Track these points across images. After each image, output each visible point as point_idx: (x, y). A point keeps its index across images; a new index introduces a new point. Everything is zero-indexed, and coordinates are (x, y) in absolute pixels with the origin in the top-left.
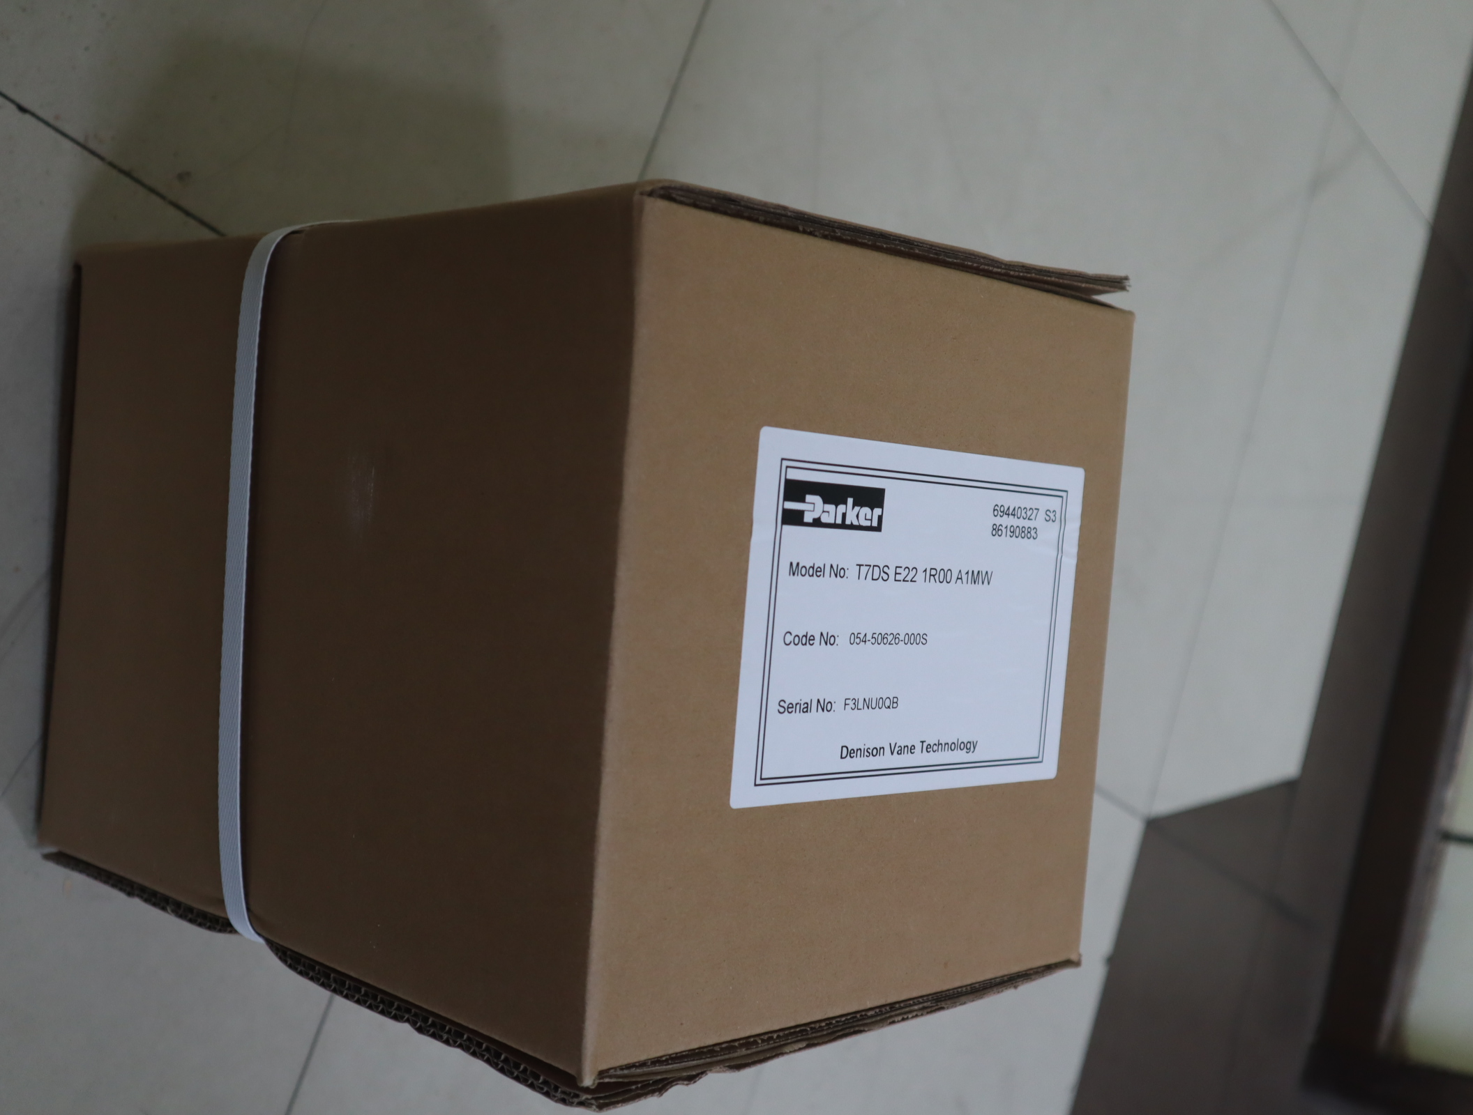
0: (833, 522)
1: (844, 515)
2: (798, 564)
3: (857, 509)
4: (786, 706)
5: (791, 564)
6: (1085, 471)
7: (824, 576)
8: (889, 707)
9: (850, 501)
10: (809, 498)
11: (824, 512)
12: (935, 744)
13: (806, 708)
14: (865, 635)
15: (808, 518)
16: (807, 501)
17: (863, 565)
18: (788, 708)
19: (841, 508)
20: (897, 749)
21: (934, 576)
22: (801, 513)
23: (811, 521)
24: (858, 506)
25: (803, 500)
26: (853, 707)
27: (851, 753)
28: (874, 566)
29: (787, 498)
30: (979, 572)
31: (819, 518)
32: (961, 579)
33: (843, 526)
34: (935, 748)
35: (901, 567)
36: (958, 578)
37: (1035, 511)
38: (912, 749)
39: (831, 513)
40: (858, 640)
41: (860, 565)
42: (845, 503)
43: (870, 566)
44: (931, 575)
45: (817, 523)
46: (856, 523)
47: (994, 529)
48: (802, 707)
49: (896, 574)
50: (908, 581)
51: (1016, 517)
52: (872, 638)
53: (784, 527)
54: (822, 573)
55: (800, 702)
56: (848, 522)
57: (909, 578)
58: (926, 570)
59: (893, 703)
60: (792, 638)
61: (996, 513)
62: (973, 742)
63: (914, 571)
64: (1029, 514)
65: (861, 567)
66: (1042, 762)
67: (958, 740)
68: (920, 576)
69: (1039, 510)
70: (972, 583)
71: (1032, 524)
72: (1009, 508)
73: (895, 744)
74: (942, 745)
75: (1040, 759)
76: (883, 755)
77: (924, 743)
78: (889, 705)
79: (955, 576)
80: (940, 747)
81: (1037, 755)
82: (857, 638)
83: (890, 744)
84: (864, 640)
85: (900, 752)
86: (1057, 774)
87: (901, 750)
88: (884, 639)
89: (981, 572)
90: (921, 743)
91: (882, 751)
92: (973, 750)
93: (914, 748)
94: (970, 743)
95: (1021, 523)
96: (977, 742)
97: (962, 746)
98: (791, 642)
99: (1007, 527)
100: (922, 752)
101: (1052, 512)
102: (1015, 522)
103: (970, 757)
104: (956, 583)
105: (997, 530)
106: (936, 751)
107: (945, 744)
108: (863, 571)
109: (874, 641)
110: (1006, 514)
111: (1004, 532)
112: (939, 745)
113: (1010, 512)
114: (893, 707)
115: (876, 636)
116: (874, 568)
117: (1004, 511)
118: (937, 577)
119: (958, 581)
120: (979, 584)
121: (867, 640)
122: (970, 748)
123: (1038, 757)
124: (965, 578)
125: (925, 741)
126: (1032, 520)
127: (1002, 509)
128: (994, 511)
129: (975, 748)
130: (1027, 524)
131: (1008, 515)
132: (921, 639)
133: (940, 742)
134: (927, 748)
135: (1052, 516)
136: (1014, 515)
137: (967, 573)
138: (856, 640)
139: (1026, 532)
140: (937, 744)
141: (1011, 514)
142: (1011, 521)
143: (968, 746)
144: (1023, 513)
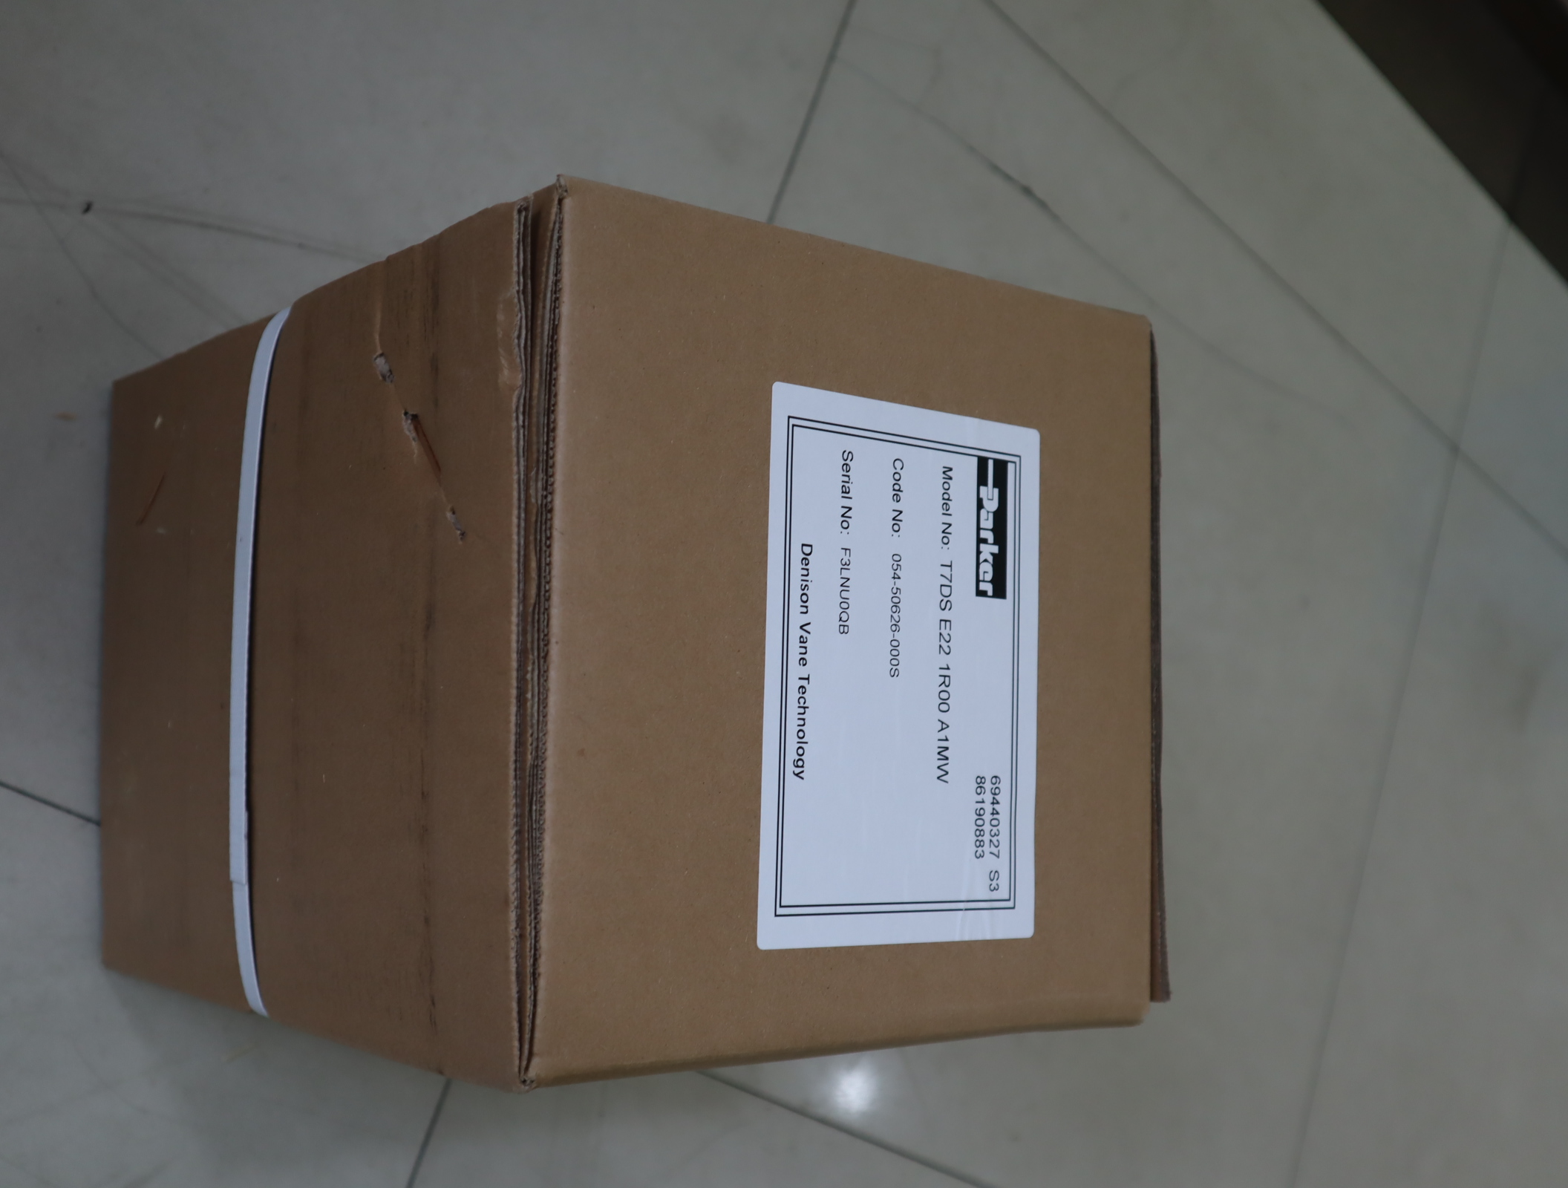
0: (982, 526)
1: (985, 541)
2: (951, 478)
3: (990, 559)
4: (848, 462)
5: (951, 469)
6: (1032, 937)
7: (944, 514)
8: (840, 619)
9: (995, 549)
10: (996, 491)
11: (988, 512)
12: (804, 703)
13: (845, 492)
14: (899, 578)
17: (951, 571)
18: (847, 465)
20: (805, 634)
21: (944, 682)
22: (985, 484)
23: (981, 496)
25: (995, 486)
26: (844, 563)
27: (805, 560)
28: (951, 587)
29: (996, 462)
30: (947, 759)
32: (942, 729)
33: (980, 541)
34: (802, 701)
35: (950, 629)
36: (943, 723)
37: (995, 851)
38: (803, 662)
39: (988, 523)
40: (895, 567)
41: (951, 566)
42: (995, 543)
43: (951, 581)
44: (945, 676)
45: (980, 505)
47: (981, 778)
48: (847, 485)
49: (946, 621)
50: (940, 641)
51: (991, 817)
52: (897, 589)
53: (975, 460)
54: (945, 512)
55: (851, 481)
56: (983, 546)
57: (943, 643)
58: (948, 668)
59: (844, 626)
60: (898, 470)
61: (994, 780)
62: (802, 772)
63: (947, 651)
64: (994, 839)
65: (949, 568)
66: (776, 915)
67: (807, 743)
68: (944, 660)
69: (998, 857)
70: (939, 747)
71: (987, 848)
72: (998, 803)
73: (809, 633)
74: (804, 713)
75: (780, 911)
76: (802, 613)
77: (807, 681)
78: (843, 619)
79: (944, 717)
80: (802, 710)
81: (783, 904)
82: (898, 565)
83: (809, 624)
84: (896, 576)
85: (802, 640)
86: (761, 951)
87: (803, 642)
88: (896, 606)
89: (947, 764)
90: (807, 677)
91: (804, 610)
92: (796, 772)
93: (804, 665)
94: (802, 766)
95: (987, 828)
96: (802, 778)
97: (801, 751)
98: (896, 469)
99: (983, 802)
100: (800, 679)
101: (998, 882)
102: (987, 817)
103: (790, 768)
104: (939, 720)
105: (981, 785)
106: (799, 703)
107: (804, 719)
108: (946, 571)
109: (895, 591)
110: (994, 798)
111: (979, 798)
112: (804, 708)
113: (996, 806)
114: (840, 626)
115: (897, 595)
116: (949, 588)
117: (995, 794)
118: (943, 687)
119: (941, 724)
120: (939, 759)
121: (896, 580)
122: (798, 766)
123: (781, 906)
124: (942, 735)
125: (809, 683)
126: (990, 846)
127: (997, 791)
128: (996, 777)
129: (797, 775)
130: (986, 838)
131: (993, 803)
132: (895, 668)
133: (806, 709)
134: (802, 687)
135: (994, 883)
136: (993, 814)
137: (947, 740)
138: (896, 563)
139: (980, 838)
140: (805, 705)
141: (994, 809)
142: (988, 808)
143: (800, 763)
144: (995, 830)
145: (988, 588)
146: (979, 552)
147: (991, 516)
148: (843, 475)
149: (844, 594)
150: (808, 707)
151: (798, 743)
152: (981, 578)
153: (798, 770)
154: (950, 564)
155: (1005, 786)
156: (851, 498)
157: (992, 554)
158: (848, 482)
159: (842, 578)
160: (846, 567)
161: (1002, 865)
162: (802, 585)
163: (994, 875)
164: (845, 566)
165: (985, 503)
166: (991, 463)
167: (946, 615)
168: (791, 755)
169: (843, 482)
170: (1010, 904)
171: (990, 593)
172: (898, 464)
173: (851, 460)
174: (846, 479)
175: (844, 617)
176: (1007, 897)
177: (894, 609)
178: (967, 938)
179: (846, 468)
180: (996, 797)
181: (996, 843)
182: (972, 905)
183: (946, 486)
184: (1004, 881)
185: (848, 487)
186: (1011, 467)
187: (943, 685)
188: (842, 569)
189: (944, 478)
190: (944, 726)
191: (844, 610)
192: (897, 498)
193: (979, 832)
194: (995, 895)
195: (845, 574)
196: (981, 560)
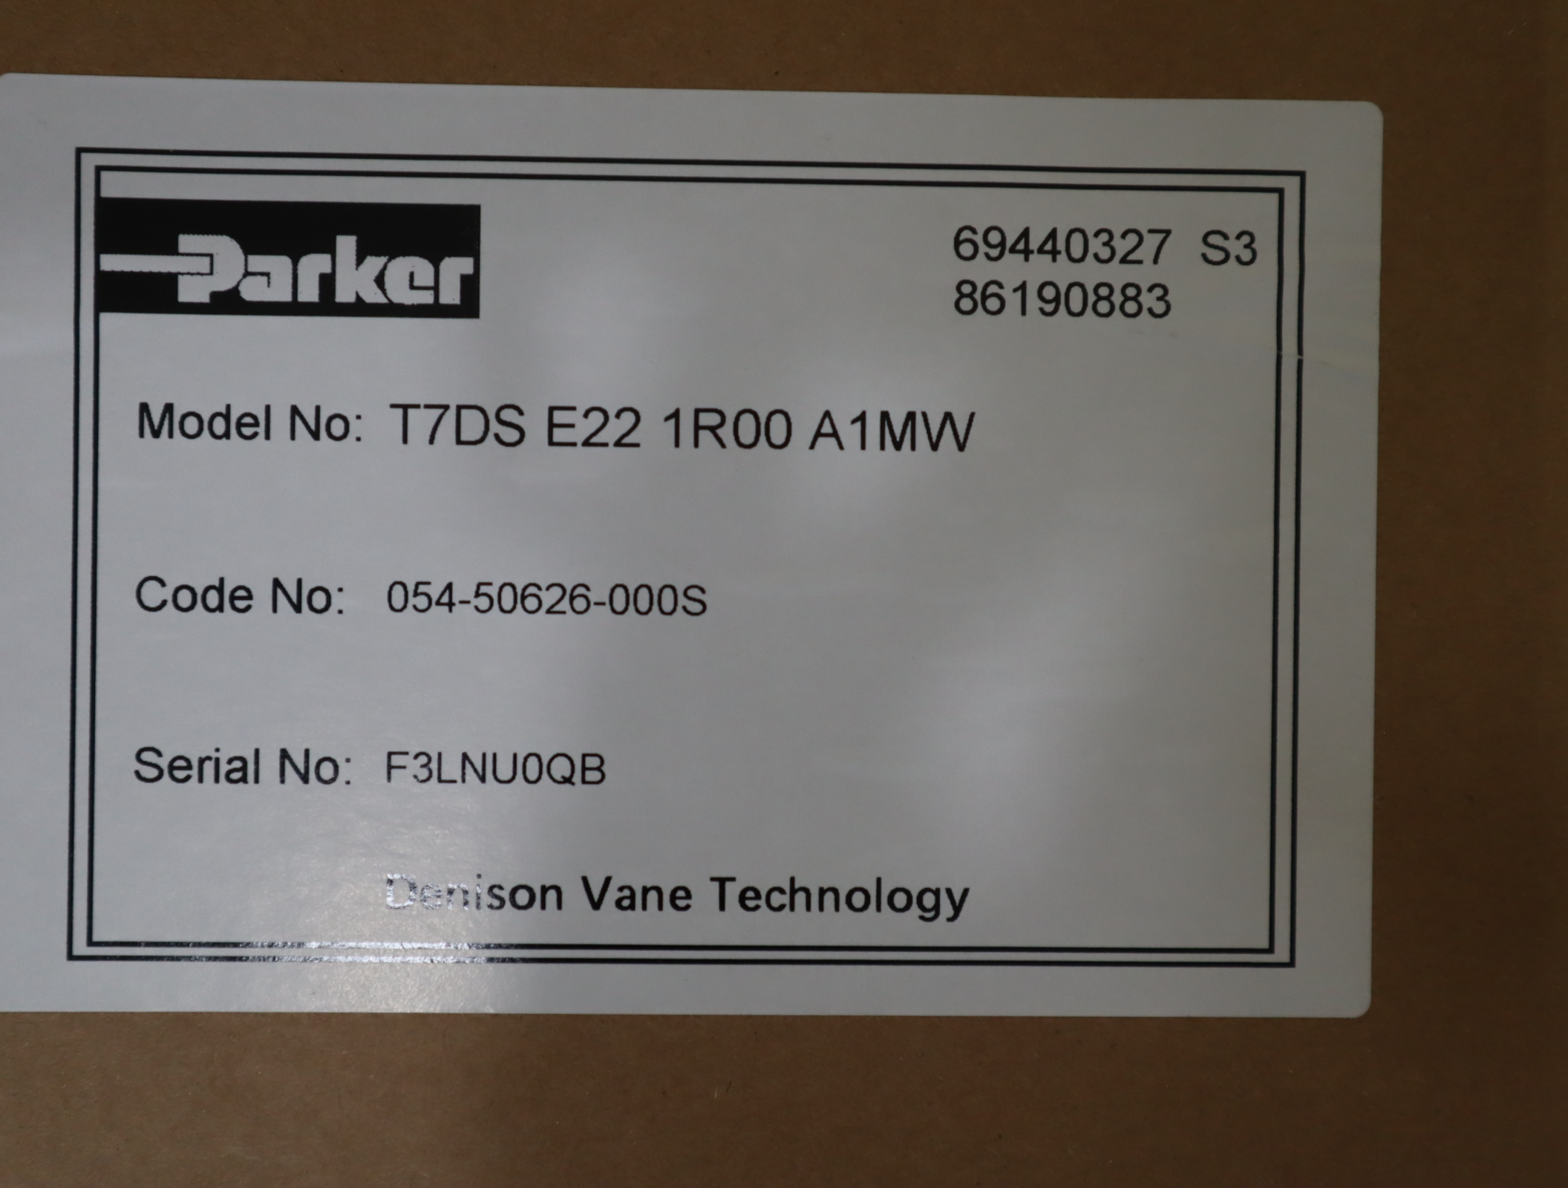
0: (287, 297)
1: (327, 282)
2: (169, 408)
4: (164, 763)
5: (144, 408)
6: (1384, 108)
7: (268, 437)
8: (568, 780)
9: (346, 245)
10: (187, 242)
11: (247, 274)
12: (782, 891)
13: (241, 771)
14: (449, 587)
15: (190, 291)
16: (182, 249)
17: (417, 406)
18: (172, 767)
19: (314, 265)
20: (612, 895)
21: (713, 429)
22: (170, 281)
23: (205, 299)
24: (378, 254)
25: (172, 250)
26: (423, 774)
27: (428, 896)
28: (459, 408)
29: (103, 246)
30: (911, 416)
31: (235, 291)
32: (835, 434)
33: (327, 305)
34: (777, 899)
35: (573, 409)
36: (818, 434)
37: (1152, 242)
38: (680, 898)
40: (422, 602)
41: (405, 408)
42: (330, 249)
43: (446, 408)
44: (697, 427)
45: (228, 303)
46: (373, 296)
47: (962, 295)
48: (224, 768)
49: (552, 426)
50: (605, 445)
51: (1062, 258)
52: (477, 595)
53: (105, 317)
54: (261, 429)
55: (214, 755)
56: (344, 294)
57: (610, 435)
58: (676, 415)
59: (584, 769)
60: (167, 593)
61: (966, 249)
62: (949, 892)
63: (628, 419)
64: (1122, 246)
65: (411, 411)
66: (1291, 964)
67: (879, 881)
68: (654, 432)
69: (1168, 233)
70: (883, 447)
71: (1143, 275)
72: (1025, 234)
73: (608, 880)
74: (806, 891)
75: (1281, 954)
76: (559, 906)
77: (728, 885)
78: (567, 774)
79: (804, 429)
80: (800, 897)
81: (1265, 945)
82: (416, 594)
83: (585, 880)
84: (445, 599)
85: (626, 903)
86: (1373, 1003)
87: (632, 897)
88: (524, 598)
89: (924, 415)
90: (717, 884)
91: (552, 895)
92: (951, 913)
93: (688, 896)
94: (937, 893)
95: (1090, 273)
96: (966, 892)
97: (900, 900)
98: (164, 603)
99: (1022, 288)
100: (722, 907)
101: (1232, 235)
102: (1063, 272)
103: (940, 932)
104: (812, 447)
105: (978, 296)
106: (782, 907)
107: (822, 892)
108: (421, 422)
109: (483, 602)
110: (1013, 250)
111: (1013, 300)
112: (794, 891)
113: (1034, 244)
114: (584, 781)
115: (493, 591)
116: (464, 412)
117: (1002, 244)
118: (726, 433)
119: (821, 440)
120: (913, 448)
121: (455, 600)
122: (937, 907)
123: (1270, 950)
124: (850, 434)
125: (733, 879)
126: (1140, 262)
127: (994, 238)
128: (958, 243)
129: (957, 909)
130: (1117, 274)
131: (1027, 253)
132: (682, 601)
133: (797, 885)
134: (742, 898)
135: (1236, 247)
136: (1054, 253)
137: (862, 418)
138: (412, 601)
139: (1117, 298)
140: (787, 888)
141: (1041, 250)
142: (1039, 269)
143: (929, 900)
144: (1096, 245)
145: (455, 267)
146: (360, 308)
147: (258, 262)
148: (201, 780)
149: (505, 771)
150: (792, 880)
151: (879, 909)
152: (427, 298)
153: (947, 909)
154: (400, 411)
155: (980, 210)
156: (257, 752)
157: (360, 261)
158: (217, 760)
159: (464, 781)
160: (434, 766)
161: (1188, 218)
162: (491, 906)
163: (1213, 249)
164: (432, 768)
165: (222, 283)
166: (114, 263)
167: (535, 425)
168: (908, 929)
169: (217, 780)
170: (1291, 190)
171: (463, 265)
172: (153, 594)
173: (159, 754)
174: (209, 767)
175: (561, 768)
176: (1273, 200)
177: (531, 603)
179: (180, 769)
180: (1009, 243)
181: (1132, 240)
182: (1289, 329)
183: (191, 425)
184: (1231, 214)
185: (230, 761)
186: (117, 187)
187: (719, 432)
188: (440, 780)
189: (171, 435)
190: (826, 430)
191: (545, 767)
192: (239, 599)
193: (1100, 301)
194: (1266, 244)
195: (452, 768)
196: (380, 299)
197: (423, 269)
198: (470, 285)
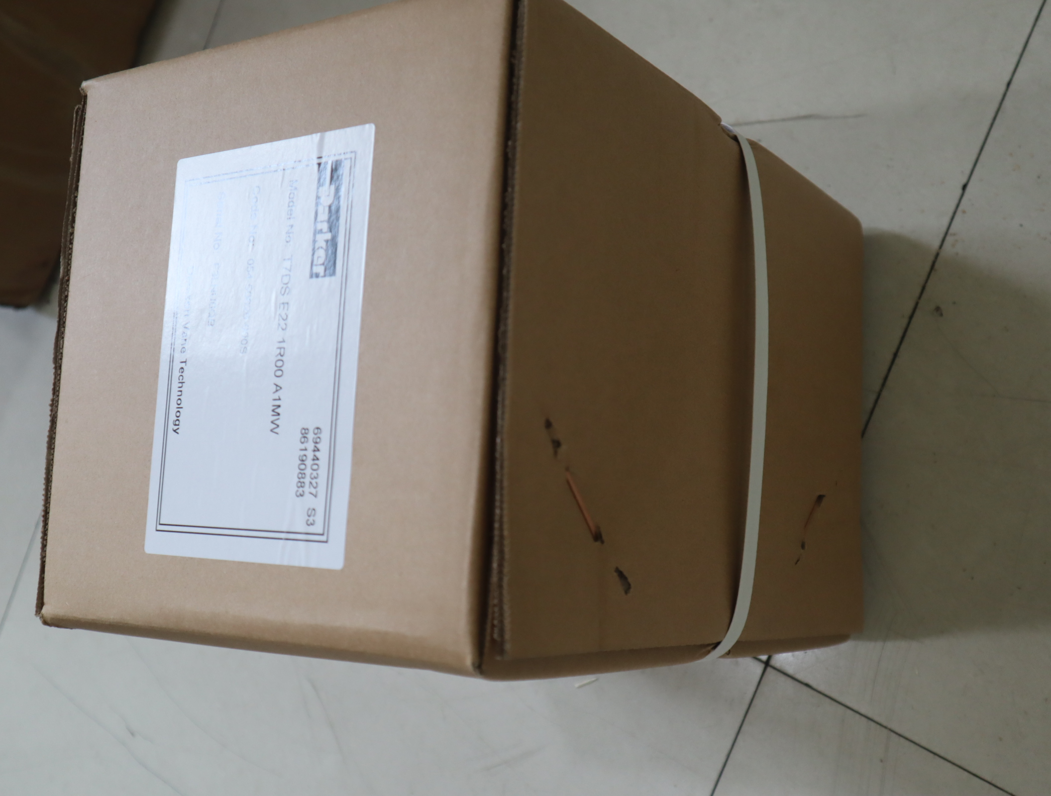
1: (321, 231)
2: (296, 188)
3: (324, 245)
4: (221, 200)
5: (296, 181)
6: (342, 570)
7: (287, 219)
12: (182, 379)
13: (218, 222)
14: (252, 277)
17: (291, 262)
20: (186, 331)
21: (280, 353)
27: (189, 278)
28: (289, 275)
30: (279, 414)
32: (277, 391)
34: (181, 378)
35: (287, 310)
36: (277, 386)
37: (313, 491)
38: (184, 350)
40: (249, 269)
43: (290, 271)
44: (281, 348)
47: (305, 430)
49: (284, 304)
51: (312, 462)
52: (249, 285)
54: (289, 217)
55: (222, 213)
58: (284, 341)
59: (211, 320)
60: (256, 194)
61: (316, 431)
62: (178, 429)
63: (284, 327)
64: (314, 481)
65: (290, 260)
66: (156, 530)
67: (182, 408)
68: (281, 335)
69: (316, 497)
70: (272, 406)
71: (307, 489)
72: (318, 450)
73: (189, 329)
74: (182, 387)
75: (160, 528)
76: (184, 316)
78: (211, 316)
79: (279, 381)
80: (180, 385)
81: (161, 523)
83: (189, 322)
84: (249, 276)
86: (147, 554)
87: (185, 336)
89: (279, 419)
90: (185, 361)
91: (187, 313)
92: (175, 429)
93: (184, 352)
94: (178, 425)
95: (308, 471)
96: (178, 433)
97: (178, 414)
99: (306, 450)
100: (181, 362)
101: (314, 518)
102: (309, 462)
103: (171, 426)
104: (274, 384)
105: (305, 435)
106: (179, 379)
107: (181, 391)
108: (287, 264)
109: (248, 287)
110: (315, 446)
111: (303, 446)
112: (182, 383)
113: (317, 454)
116: (288, 277)
117: (316, 443)
118: (279, 357)
119: (275, 386)
120: (272, 415)
121: (248, 279)
122: (176, 425)
123: (159, 524)
124: (276, 396)
125: (186, 365)
126: (310, 488)
127: (318, 440)
128: (318, 428)
129: (175, 431)
130: (307, 480)
131: (314, 451)
132: (243, 346)
133: (183, 384)
134: (182, 368)
135: (311, 519)
136: (314, 460)
137: (280, 399)
138: (249, 266)
139: (302, 480)
140: (183, 381)
141: (314, 455)
142: (310, 454)
143: (177, 423)
144: (315, 473)
145: (320, 270)
146: (314, 241)
148: (217, 210)
149: (213, 297)
150: (184, 382)
151: (177, 408)
153: (176, 428)
154: (291, 257)
155: (325, 436)
156: (222, 226)
161: (319, 504)
163: (311, 512)
164: (214, 276)
167: (285, 298)
168: (172, 417)
169: (217, 215)
170: (324, 538)
172: (257, 190)
173: (223, 198)
175: (212, 313)
176: (321, 532)
178: (286, 562)
179: (220, 204)
180: (318, 445)
181: (315, 485)
182: (289, 536)
183: (292, 196)
184: (319, 518)
185: (220, 218)
186: (347, 165)
187: (279, 355)
189: (290, 190)
190: (278, 388)
191: (212, 309)
192: (254, 215)
193: (302, 475)
194: (311, 529)
197: (321, 261)
198: (317, 276)
